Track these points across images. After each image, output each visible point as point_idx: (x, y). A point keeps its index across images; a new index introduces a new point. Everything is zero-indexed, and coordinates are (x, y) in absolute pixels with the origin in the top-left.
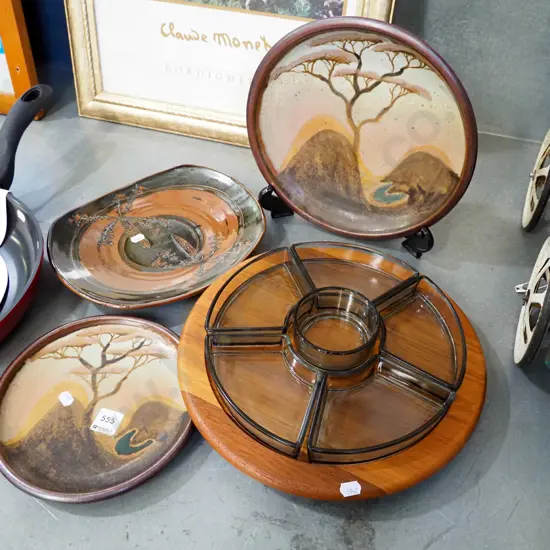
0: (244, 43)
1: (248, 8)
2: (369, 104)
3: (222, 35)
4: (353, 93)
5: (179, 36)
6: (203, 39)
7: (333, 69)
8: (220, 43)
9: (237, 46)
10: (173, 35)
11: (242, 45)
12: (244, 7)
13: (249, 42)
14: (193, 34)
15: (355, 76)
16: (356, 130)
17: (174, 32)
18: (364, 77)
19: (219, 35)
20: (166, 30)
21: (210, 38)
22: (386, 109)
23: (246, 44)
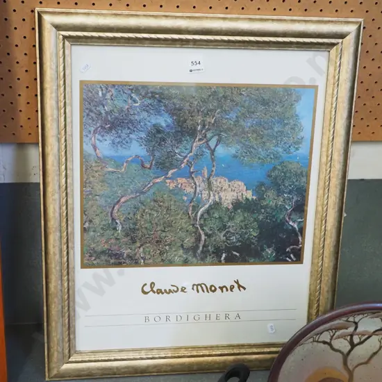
0: (220, 287)
1: (223, 262)
2: (362, 352)
3: (200, 285)
4: (349, 347)
5: (159, 292)
6: (182, 291)
7: (334, 335)
8: (198, 291)
9: (214, 291)
10: (154, 292)
11: (218, 290)
12: (220, 261)
13: (225, 287)
14: (172, 288)
15: (352, 336)
16: (351, 373)
17: (155, 289)
18: (358, 335)
19: (197, 285)
20: (147, 289)
21: (189, 288)
22: (375, 353)
23: (221, 288)
